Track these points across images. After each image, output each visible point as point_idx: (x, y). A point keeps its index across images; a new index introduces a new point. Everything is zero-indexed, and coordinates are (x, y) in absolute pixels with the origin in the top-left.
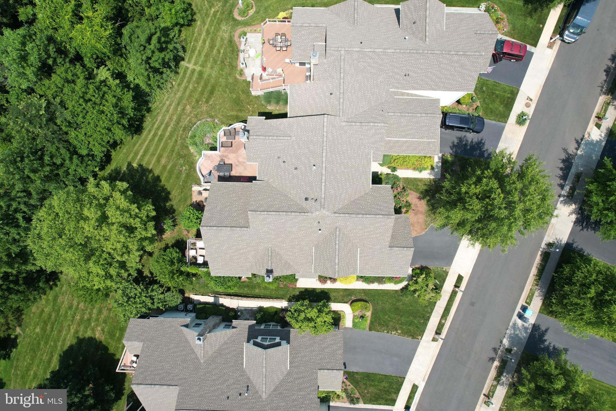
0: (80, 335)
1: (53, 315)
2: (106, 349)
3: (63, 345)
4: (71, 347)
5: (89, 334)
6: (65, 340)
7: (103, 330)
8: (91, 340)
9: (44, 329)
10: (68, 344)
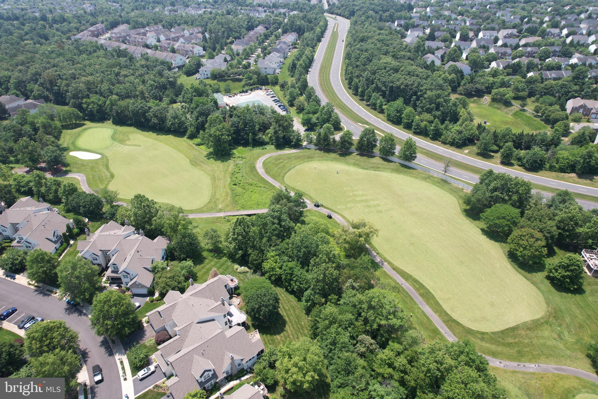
0: (285, 332)
1: (302, 331)
2: (271, 334)
3: (288, 325)
4: (285, 327)
5: (282, 334)
6: (289, 327)
7: (277, 339)
8: (279, 333)
9: (301, 325)
10: (287, 326)
